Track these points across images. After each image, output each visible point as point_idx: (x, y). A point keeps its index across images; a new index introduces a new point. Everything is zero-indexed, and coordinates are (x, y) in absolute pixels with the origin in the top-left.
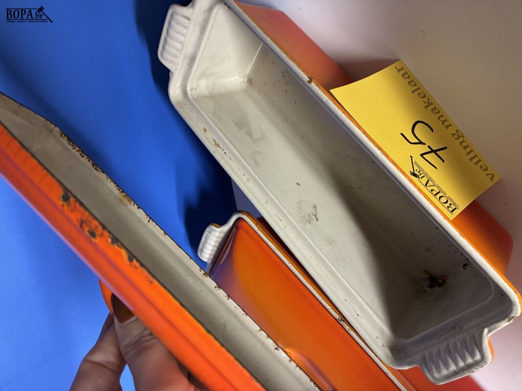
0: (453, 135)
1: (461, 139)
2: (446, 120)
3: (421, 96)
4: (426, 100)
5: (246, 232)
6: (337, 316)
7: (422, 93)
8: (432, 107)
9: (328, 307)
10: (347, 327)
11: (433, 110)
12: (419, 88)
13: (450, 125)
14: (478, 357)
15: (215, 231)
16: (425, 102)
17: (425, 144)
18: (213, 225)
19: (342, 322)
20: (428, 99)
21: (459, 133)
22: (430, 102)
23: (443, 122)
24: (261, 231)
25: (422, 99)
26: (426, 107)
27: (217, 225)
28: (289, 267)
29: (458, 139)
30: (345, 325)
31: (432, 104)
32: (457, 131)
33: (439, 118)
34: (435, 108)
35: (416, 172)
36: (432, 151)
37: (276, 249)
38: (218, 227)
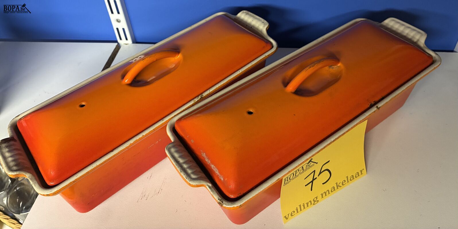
0: (317, 198)
1: (313, 202)
2: (326, 195)
3: (344, 182)
4: (341, 185)
5: (264, 47)
6: (205, 94)
7: (345, 183)
8: (336, 188)
9: (211, 90)
10: (196, 100)
11: (334, 187)
12: (348, 182)
13: (322, 197)
14: (193, 176)
15: (264, 27)
16: (339, 183)
17: (318, 176)
18: (268, 26)
19: (200, 98)
20: (340, 186)
21: (317, 202)
22: (338, 187)
23: (325, 193)
24: (264, 57)
25: (342, 182)
26: (337, 183)
27: (267, 29)
28: (239, 71)
29: (314, 200)
30: (198, 99)
31: (337, 188)
32: (318, 201)
33: (328, 191)
34: (334, 190)
35: (311, 163)
36: (313, 180)
37: (252, 65)
38: (266, 29)
